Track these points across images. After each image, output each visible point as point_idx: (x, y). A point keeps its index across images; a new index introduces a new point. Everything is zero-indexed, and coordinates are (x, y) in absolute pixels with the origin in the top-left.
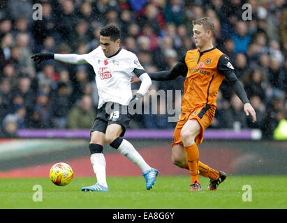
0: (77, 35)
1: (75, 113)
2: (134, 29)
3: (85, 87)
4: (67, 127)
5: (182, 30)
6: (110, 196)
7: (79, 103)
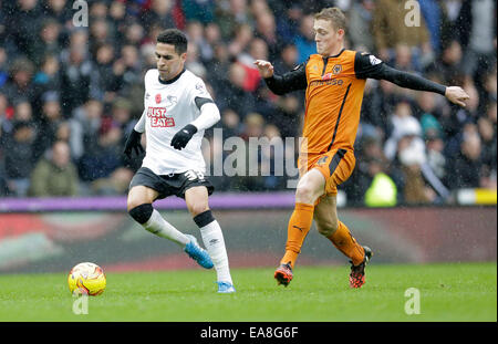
0: (42, 41)
1: (42, 170)
2: (135, 31)
3: (57, 129)
4: (31, 194)
5: (213, 32)
6: (102, 304)
7: (48, 154)
